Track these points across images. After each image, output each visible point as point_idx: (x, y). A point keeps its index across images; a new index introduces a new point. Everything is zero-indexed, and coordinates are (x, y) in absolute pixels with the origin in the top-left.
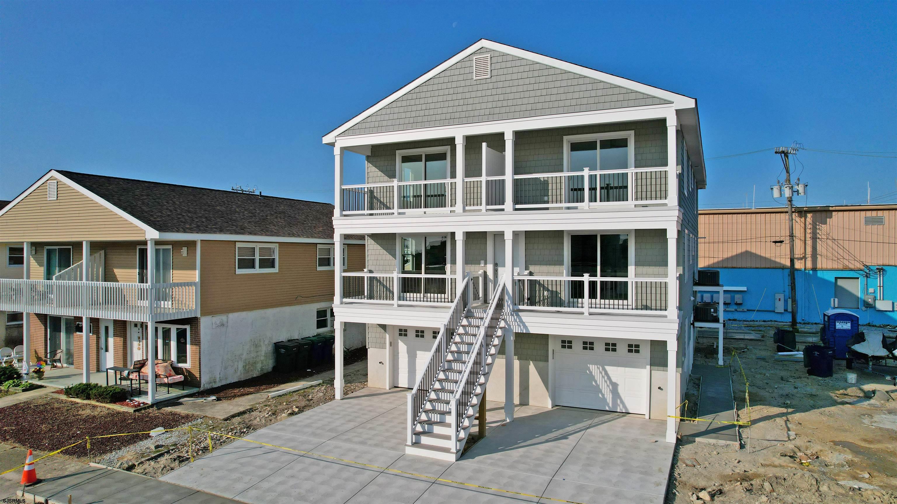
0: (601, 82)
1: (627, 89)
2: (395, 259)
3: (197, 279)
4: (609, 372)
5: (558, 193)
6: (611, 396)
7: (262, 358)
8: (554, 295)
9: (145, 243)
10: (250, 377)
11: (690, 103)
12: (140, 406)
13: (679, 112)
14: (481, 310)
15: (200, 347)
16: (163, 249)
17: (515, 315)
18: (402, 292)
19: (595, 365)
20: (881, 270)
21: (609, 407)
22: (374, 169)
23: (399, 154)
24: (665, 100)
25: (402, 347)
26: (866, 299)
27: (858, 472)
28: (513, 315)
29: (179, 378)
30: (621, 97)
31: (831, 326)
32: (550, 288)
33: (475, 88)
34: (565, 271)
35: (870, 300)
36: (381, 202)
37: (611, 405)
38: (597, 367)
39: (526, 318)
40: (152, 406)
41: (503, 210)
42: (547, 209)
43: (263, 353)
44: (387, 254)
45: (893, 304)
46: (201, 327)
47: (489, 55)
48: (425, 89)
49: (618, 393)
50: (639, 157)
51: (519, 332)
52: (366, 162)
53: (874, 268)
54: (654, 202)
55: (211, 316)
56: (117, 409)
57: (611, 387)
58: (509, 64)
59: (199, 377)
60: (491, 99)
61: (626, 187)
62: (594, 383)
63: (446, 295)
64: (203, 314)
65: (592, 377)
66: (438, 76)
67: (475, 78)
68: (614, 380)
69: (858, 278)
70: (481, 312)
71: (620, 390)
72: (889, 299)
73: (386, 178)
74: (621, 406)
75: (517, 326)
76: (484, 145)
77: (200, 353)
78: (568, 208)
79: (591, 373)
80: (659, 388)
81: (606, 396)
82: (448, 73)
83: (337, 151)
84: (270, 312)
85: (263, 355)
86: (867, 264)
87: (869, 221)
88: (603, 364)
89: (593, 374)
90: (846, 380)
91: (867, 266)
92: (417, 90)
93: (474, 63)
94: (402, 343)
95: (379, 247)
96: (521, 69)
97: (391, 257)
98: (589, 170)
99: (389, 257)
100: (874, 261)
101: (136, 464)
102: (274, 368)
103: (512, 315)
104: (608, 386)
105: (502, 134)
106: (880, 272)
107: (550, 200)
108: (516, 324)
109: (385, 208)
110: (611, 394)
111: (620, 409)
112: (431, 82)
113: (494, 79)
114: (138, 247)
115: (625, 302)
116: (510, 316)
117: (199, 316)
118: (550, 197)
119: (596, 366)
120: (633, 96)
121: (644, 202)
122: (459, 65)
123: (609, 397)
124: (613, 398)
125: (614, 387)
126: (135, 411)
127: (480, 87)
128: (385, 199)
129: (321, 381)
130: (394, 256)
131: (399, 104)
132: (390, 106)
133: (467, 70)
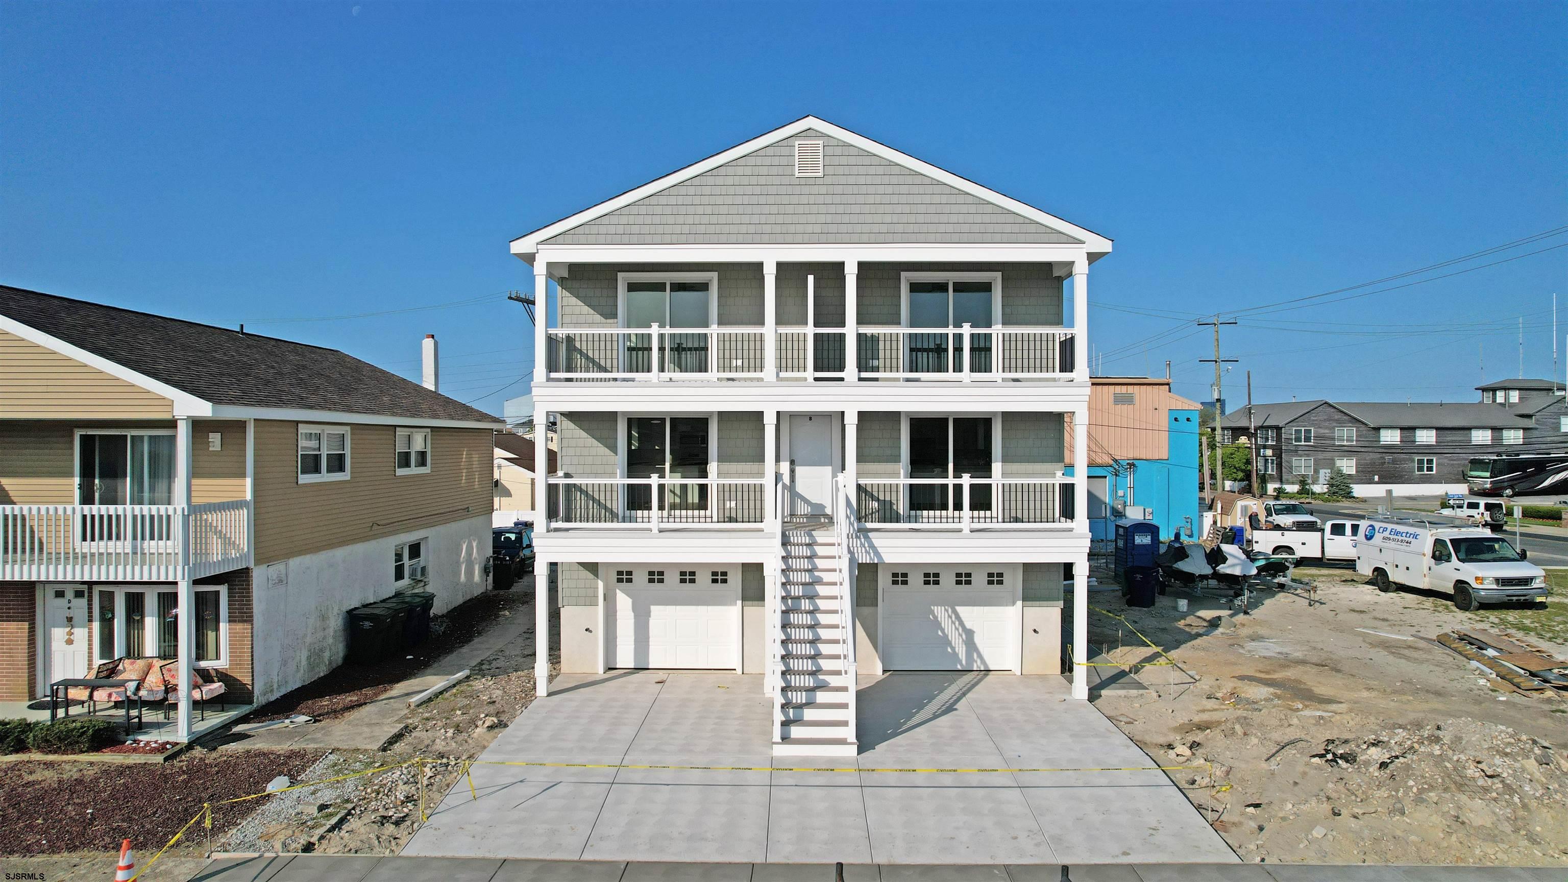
0: (989, 203)
1: (1024, 217)
2: (616, 453)
3: (249, 496)
4: (961, 615)
5: (894, 356)
6: (964, 649)
7: (331, 641)
8: (888, 507)
9: (172, 424)
10: (316, 678)
11: (1103, 245)
12: (167, 749)
13: (1093, 258)
14: (802, 533)
15: (252, 625)
16: (150, 437)
17: (862, 537)
18: (628, 509)
19: (941, 606)
20: (1132, 465)
21: (961, 665)
22: (574, 300)
23: (623, 278)
24: (1074, 238)
25: (623, 602)
26: (1115, 506)
27: (1290, 703)
28: (860, 538)
29: (217, 688)
30: (1016, 228)
31: (1129, 541)
32: (882, 498)
33: (797, 190)
34: (902, 472)
35: (1119, 506)
36: (587, 357)
37: (964, 662)
38: (945, 609)
39: (878, 540)
40: (190, 746)
41: (842, 379)
42: (876, 380)
43: (331, 632)
44: (600, 445)
45: (1144, 509)
46: (254, 586)
47: (821, 142)
48: (710, 180)
49: (975, 644)
50: (1008, 310)
51: (868, 562)
52: (559, 288)
53: (1124, 463)
54: (1032, 375)
55: (265, 566)
56: (115, 761)
57: (964, 636)
58: (852, 160)
59: (250, 683)
60: (823, 209)
61: (989, 349)
62: (940, 633)
63: (708, 513)
64: (258, 562)
65: (937, 625)
66: (734, 163)
67: (797, 175)
68: (968, 625)
69: (1105, 477)
70: (802, 535)
71: (977, 639)
72: (1142, 505)
73: (598, 318)
74: (979, 662)
75: (864, 554)
76: (811, 278)
77: (252, 636)
78: (908, 380)
79: (936, 618)
80: (1035, 631)
81: (957, 649)
82: (751, 161)
83: (540, 268)
84: (340, 553)
85: (332, 634)
86: (1117, 458)
87: (1120, 400)
88: (952, 604)
89: (939, 619)
90: (1175, 608)
91: (1116, 461)
92: (696, 181)
93: (797, 152)
94: (624, 595)
95: (583, 434)
96: (872, 170)
97: (607, 451)
98: (971, 327)
99: (604, 450)
100: (1124, 454)
101: (314, 839)
102: (346, 658)
103: (857, 537)
104: (959, 634)
105: (841, 265)
106: (1130, 468)
107: (882, 364)
108: (863, 551)
109: (595, 369)
110: (964, 646)
111: (977, 666)
112: (722, 171)
113: (828, 180)
114: (78, 434)
115: (988, 513)
116: (855, 540)
117: (252, 565)
118: (882, 361)
119: (943, 608)
120: (1032, 228)
121: (1019, 375)
122: (770, 151)
123: (961, 651)
124: (967, 651)
125: (970, 633)
126: (166, 759)
127: (806, 190)
128: (597, 353)
129: (466, 672)
130: (614, 449)
131: (663, 200)
132: (647, 201)
133: (784, 161)
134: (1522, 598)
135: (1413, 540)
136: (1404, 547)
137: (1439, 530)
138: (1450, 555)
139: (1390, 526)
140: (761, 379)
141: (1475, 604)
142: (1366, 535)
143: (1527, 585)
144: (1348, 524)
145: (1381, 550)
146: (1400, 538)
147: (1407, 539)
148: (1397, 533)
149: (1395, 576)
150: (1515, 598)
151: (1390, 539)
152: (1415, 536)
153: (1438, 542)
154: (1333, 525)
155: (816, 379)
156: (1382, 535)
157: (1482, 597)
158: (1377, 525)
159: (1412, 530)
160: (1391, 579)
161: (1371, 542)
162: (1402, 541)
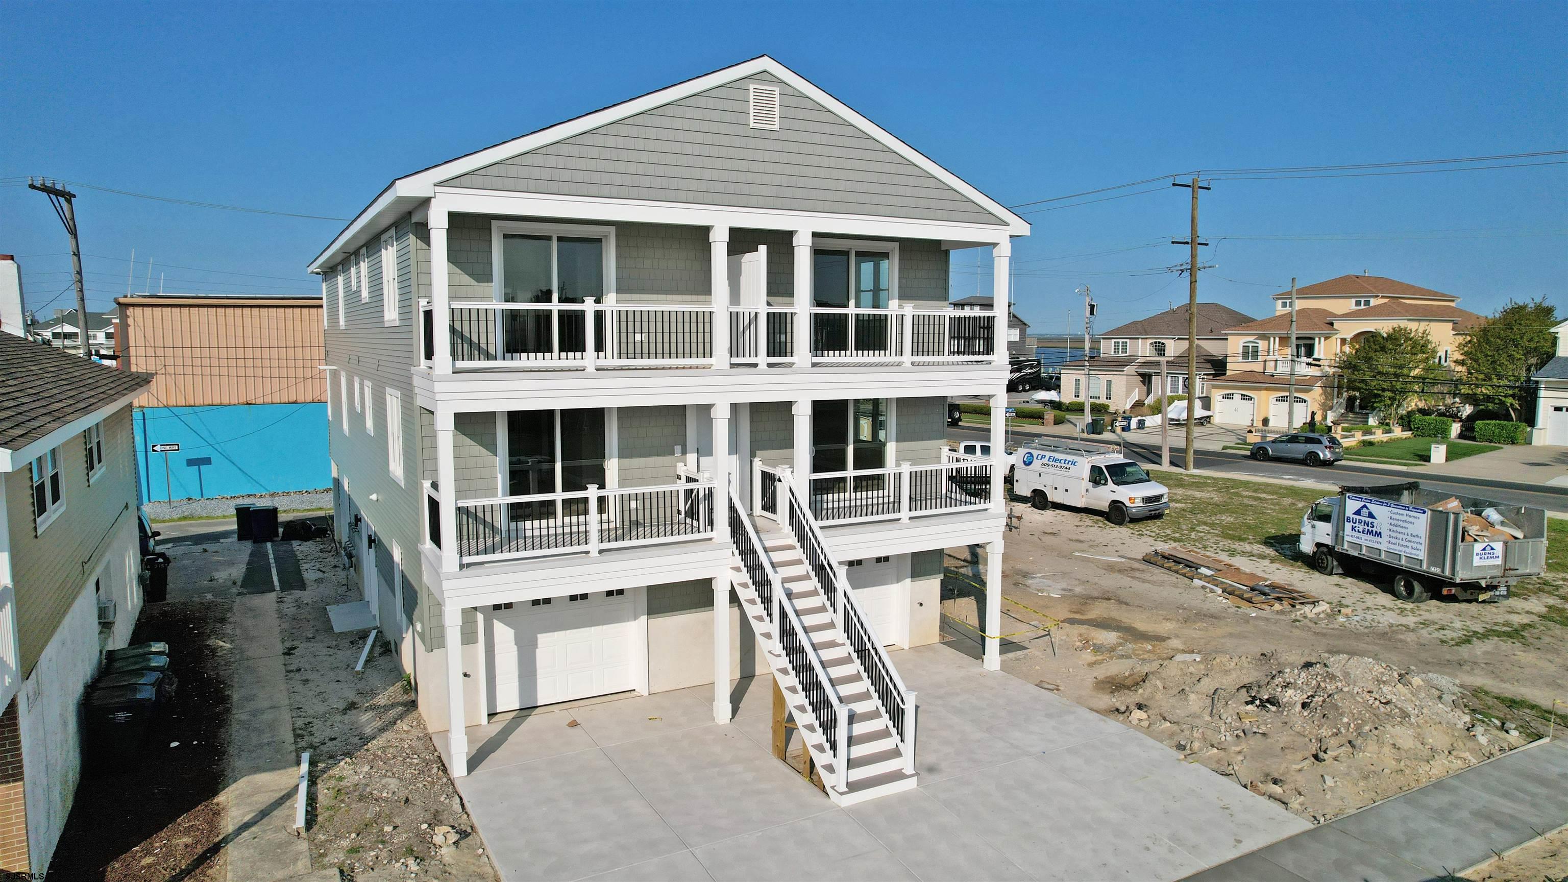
1: (962, 195)
11: (1023, 228)
13: (1014, 240)
24: (1001, 219)
25: (504, 633)
30: (954, 206)
33: (752, 143)
46: (20, 718)
47: (777, 89)
48: (652, 121)
50: (902, 283)
58: (807, 115)
60: (778, 168)
66: (682, 103)
67: (752, 125)
80: (919, 604)
82: (700, 102)
83: (437, 218)
92: (639, 120)
93: (751, 97)
96: (824, 128)
97: (484, 451)
105: (790, 235)
112: (669, 111)
113: (785, 135)
122: (722, 92)
127: (761, 144)
130: (492, 448)
131: (599, 140)
132: (579, 140)
133: (737, 106)
134: (1157, 512)
135: (1072, 467)
136: (1063, 471)
137: (1093, 458)
138: (1106, 480)
139: (1048, 454)
140: (709, 367)
141: (1128, 519)
142: (1024, 462)
143: (1159, 501)
144: (978, 445)
145: (1040, 475)
146: (1059, 465)
147: (1066, 465)
148: (1056, 460)
149: (1052, 497)
150: (1153, 512)
151: (1049, 465)
152: (1074, 463)
153: (1094, 468)
154: (966, 446)
155: (770, 365)
156: (1041, 462)
157: (1133, 514)
158: (1035, 453)
159: (1070, 458)
160: (1050, 499)
161: (1029, 467)
162: (1061, 467)
